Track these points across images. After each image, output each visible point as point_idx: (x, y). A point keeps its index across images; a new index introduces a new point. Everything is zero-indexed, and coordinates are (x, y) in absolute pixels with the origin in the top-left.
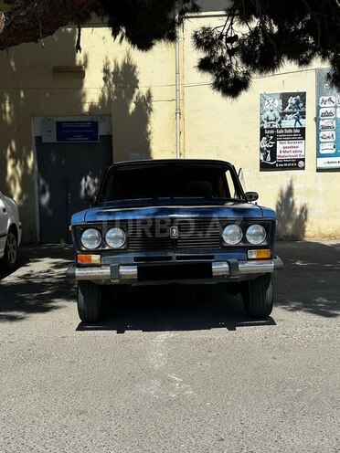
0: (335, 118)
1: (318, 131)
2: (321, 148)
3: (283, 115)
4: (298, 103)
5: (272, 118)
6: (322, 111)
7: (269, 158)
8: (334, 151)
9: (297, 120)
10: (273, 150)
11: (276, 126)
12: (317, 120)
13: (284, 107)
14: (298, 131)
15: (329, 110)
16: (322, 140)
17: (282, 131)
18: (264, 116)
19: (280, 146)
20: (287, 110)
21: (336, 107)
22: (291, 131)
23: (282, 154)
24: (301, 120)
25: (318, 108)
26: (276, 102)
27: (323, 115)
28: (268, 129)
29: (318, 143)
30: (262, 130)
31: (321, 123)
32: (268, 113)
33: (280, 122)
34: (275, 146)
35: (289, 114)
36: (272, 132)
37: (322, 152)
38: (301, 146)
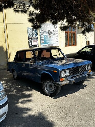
0: (44, 35)
1: (40, 38)
2: (41, 42)
3: (33, 33)
4: (36, 31)
5: (30, 34)
6: (41, 33)
7: (31, 44)
8: (44, 43)
9: (36, 35)
10: (31, 42)
11: (32, 36)
12: (40, 35)
13: (33, 32)
14: (36, 38)
15: (42, 33)
16: (41, 40)
17: (33, 38)
18: (29, 34)
19: (33, 41)
20: (34, 32)
21: (44, 32)
22: (35, 38)
23: (34, 43)
24: (37, 35)
25: (40, 32)
26: (31, 30)
27: (41, 34)
28: (30, 37)
29: (41, 41)
30: (28, 37)
31: (41, 36)
32: (29, 33)
33: (32, 35)
34: (32, 41)
35: (34, 33)
36: (31, 38)
37: (42, 43)
38: (37, 41)
